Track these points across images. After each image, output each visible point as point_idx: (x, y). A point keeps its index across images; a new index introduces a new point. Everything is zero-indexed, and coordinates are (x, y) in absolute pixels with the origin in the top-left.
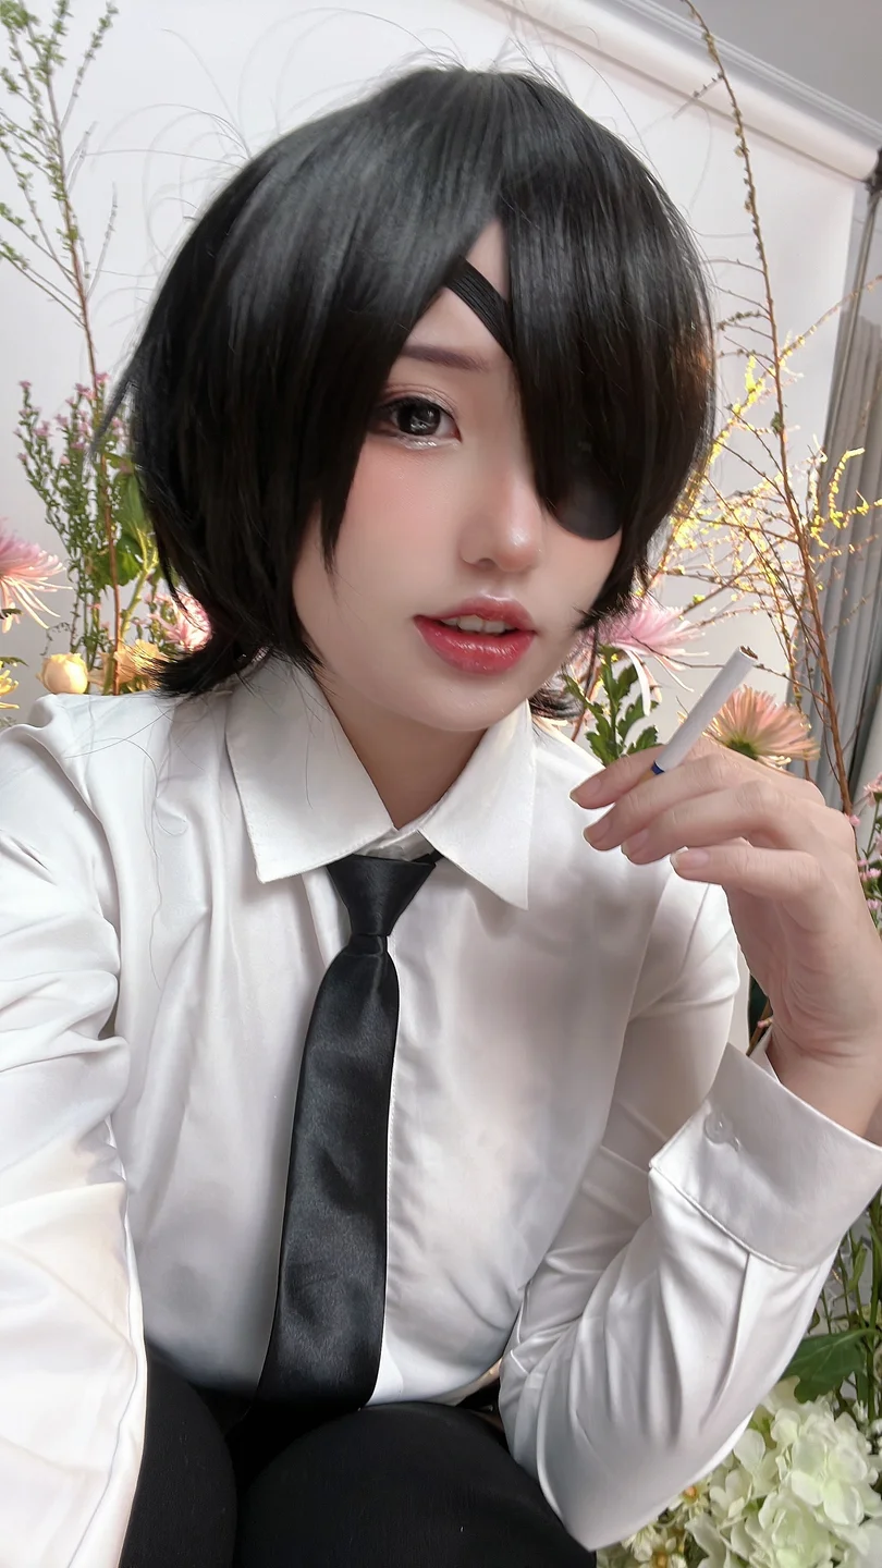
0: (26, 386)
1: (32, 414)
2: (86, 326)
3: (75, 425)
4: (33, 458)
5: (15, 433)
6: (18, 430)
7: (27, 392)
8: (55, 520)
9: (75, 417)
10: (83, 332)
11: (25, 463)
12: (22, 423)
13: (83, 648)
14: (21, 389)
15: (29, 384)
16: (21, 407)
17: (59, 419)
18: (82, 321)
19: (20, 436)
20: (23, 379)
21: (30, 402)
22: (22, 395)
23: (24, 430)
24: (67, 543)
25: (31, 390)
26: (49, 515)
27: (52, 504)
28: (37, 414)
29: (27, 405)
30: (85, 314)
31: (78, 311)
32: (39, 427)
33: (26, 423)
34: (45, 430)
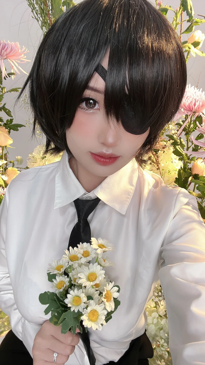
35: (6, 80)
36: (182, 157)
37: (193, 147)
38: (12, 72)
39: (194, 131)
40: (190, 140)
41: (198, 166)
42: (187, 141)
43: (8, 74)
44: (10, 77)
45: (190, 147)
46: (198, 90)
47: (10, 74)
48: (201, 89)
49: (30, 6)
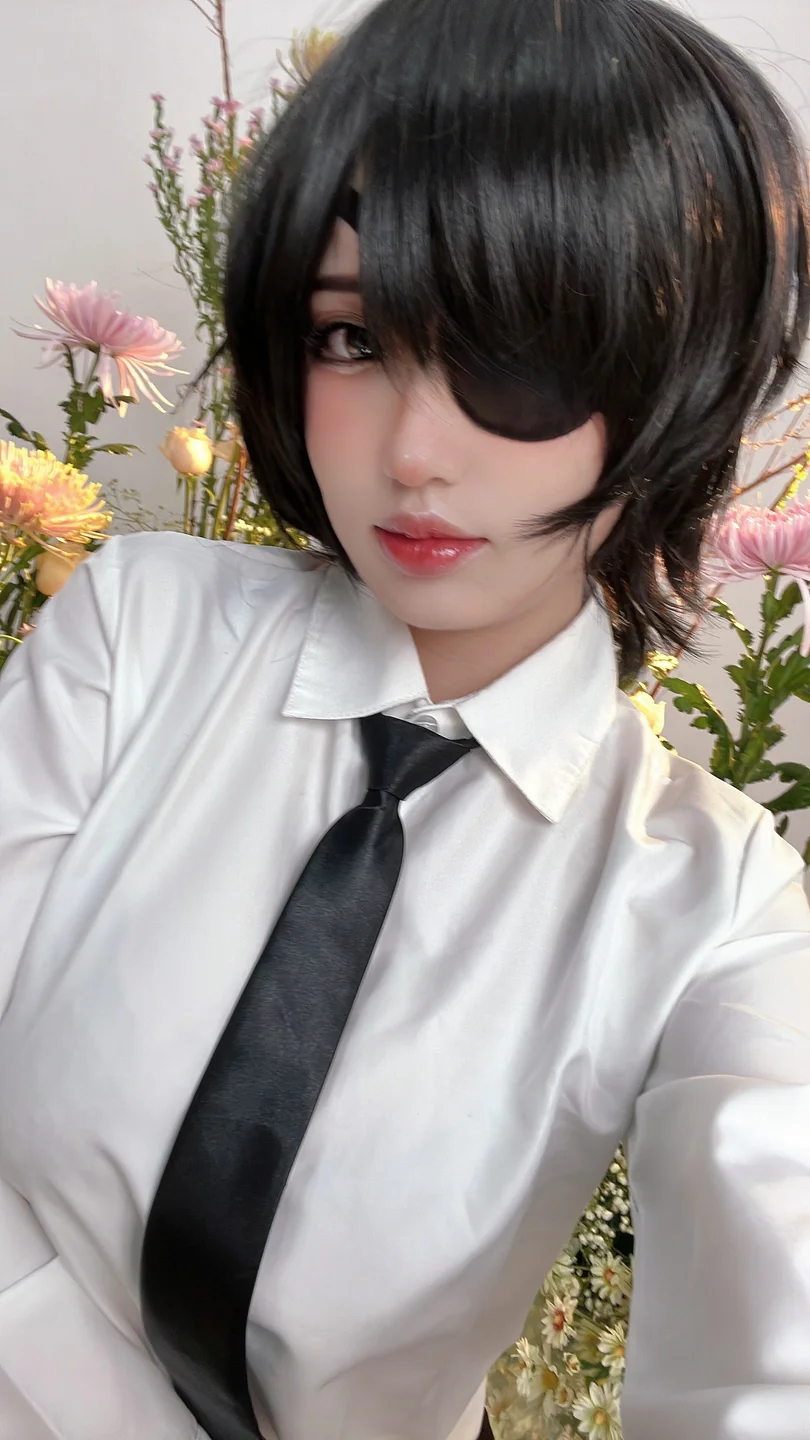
0: (158, 100)
1: (163, 136)
2: (221, 32)
3: (211, 150)
4: (164, 191)
5: (145, 161)
6: (148, 156)
7: (159, 108)
8: (185, 266)
9: (211, 138)
10: (217, 41)
11: (157, 196)
12: (153, 148)
13: (210, 415)
14: (152, 103)
15: (161, 98)
16: (152, 126)
17: (195, 142)
18: (217, 25)
19: (150, 164)
20: (155, 92)
21: (163, 122)
22: (153, 112)
23: (154, 156)
24: (195, 293)
25: (165, 105)
26: (179, 261)
27: (181, 248)
28: (169, 136)
29: (158, 124)
30: (220, 17)
31: (212, 12)
32: (170, 153)
33: (157, 148)
34: (177, 156)
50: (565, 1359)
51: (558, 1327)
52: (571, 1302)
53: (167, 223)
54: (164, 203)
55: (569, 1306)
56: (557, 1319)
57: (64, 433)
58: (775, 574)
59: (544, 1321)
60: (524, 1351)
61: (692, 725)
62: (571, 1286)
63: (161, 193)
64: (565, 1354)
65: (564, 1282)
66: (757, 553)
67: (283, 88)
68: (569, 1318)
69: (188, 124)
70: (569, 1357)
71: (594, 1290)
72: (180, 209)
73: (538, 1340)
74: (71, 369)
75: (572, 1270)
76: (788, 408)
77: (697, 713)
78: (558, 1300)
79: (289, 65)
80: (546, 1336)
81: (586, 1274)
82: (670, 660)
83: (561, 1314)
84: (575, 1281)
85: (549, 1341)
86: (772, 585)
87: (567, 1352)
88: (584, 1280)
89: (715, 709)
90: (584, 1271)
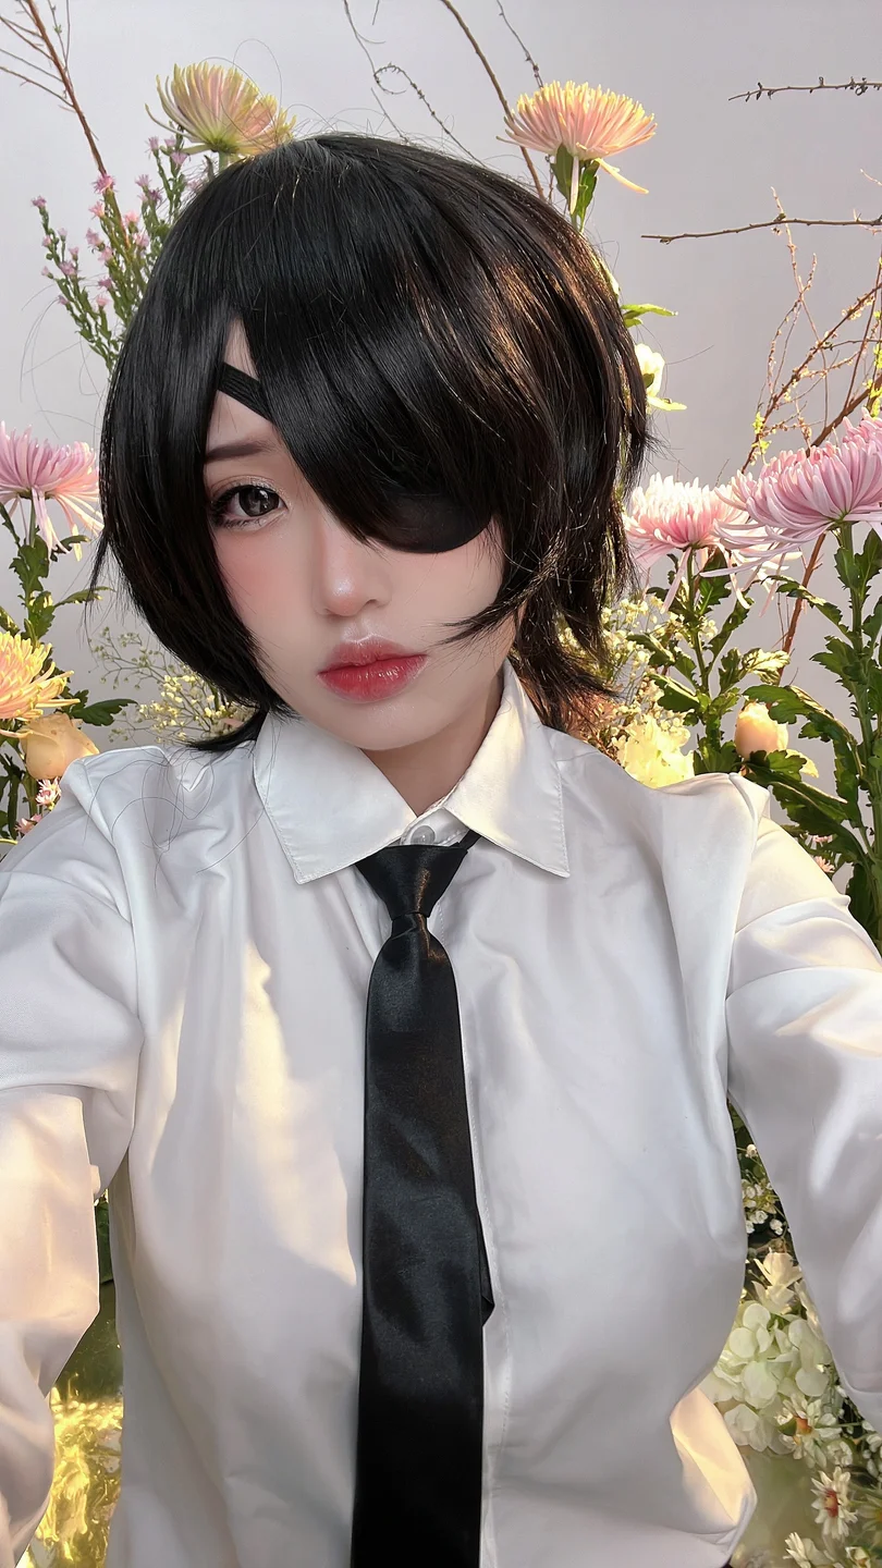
0: (40, 204)
1: (56, 242)
2: (75, 106)
4: (73, 301)
6: (46, 266)
7: (43, 213)
11: (70, 308)
12: (49, 257)
14: (35, 210)
15: (43, 201)
16: (42, 235)
17: (92, 236)
18: (69, 100)
19: (51, 277)
20: (35, 198)
21: (52, 226)
22: (38, 218)
23: (52, 265)
25: (48, 208)
28: (63, 239)
29: (48, 232)
30: (70, 91)
31: (60, 88)
32: (68, 257)
33: (53, 256)
34: (75, 259)
35: (56, 560)
36: (692, 711)
37: (720, 670)
38: (75, 533)
39: (710, 610)
40: (703, 644)
41: (755, 724)
42: (696, 648)
43: (61, 542)
44: (69, 549)
45: (711, 664)
46: (688, 484)
47: (68, 542)
48: (697, 479)
49: (97, 352)
50: (849, 1555)
51: (834, 1512)
52: (842, 1477)
53: (87, 334)
54: (78, 314)
55: (841, 1481)
56: (830, 1502)
57: (21, 596)
58: (845, 528)
59: (815, 1505)
60: (795, 1550)
61: (800, 736)
62: (841, 1454)
63: (72, 304)
64: (848, 1549)
65: (831, 1449)
66: (807, 505)
67: (162, 144)
68: (843, 1500)
69: (79, 221)
70: (853, 1553)
71: (873, 1449)
72: (94, 316)
73: (811, 1531)
74: (9, 525)
75: (840, 1430)
76: (848, 317)
77: (802, 720)
78: (824, 1476)
79: (166, 120)
80: (822, 1525)
81: (859, 1431)
82: (778, 657)
83: (832, 1494)
84: (844, 1446)
85: (826, 1531)
86: (845, 540)
87: (849, 1546)
88: (856, 1441)
89: (822, 710)
90: (855, 1427)
